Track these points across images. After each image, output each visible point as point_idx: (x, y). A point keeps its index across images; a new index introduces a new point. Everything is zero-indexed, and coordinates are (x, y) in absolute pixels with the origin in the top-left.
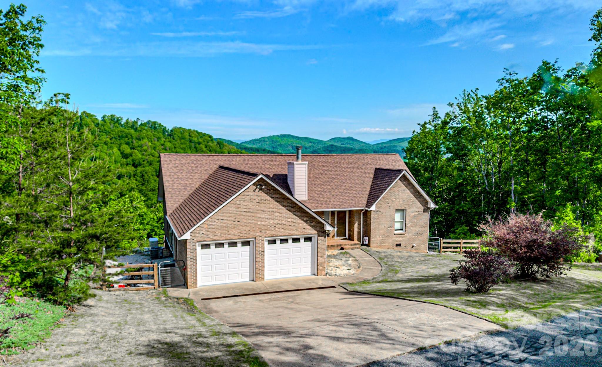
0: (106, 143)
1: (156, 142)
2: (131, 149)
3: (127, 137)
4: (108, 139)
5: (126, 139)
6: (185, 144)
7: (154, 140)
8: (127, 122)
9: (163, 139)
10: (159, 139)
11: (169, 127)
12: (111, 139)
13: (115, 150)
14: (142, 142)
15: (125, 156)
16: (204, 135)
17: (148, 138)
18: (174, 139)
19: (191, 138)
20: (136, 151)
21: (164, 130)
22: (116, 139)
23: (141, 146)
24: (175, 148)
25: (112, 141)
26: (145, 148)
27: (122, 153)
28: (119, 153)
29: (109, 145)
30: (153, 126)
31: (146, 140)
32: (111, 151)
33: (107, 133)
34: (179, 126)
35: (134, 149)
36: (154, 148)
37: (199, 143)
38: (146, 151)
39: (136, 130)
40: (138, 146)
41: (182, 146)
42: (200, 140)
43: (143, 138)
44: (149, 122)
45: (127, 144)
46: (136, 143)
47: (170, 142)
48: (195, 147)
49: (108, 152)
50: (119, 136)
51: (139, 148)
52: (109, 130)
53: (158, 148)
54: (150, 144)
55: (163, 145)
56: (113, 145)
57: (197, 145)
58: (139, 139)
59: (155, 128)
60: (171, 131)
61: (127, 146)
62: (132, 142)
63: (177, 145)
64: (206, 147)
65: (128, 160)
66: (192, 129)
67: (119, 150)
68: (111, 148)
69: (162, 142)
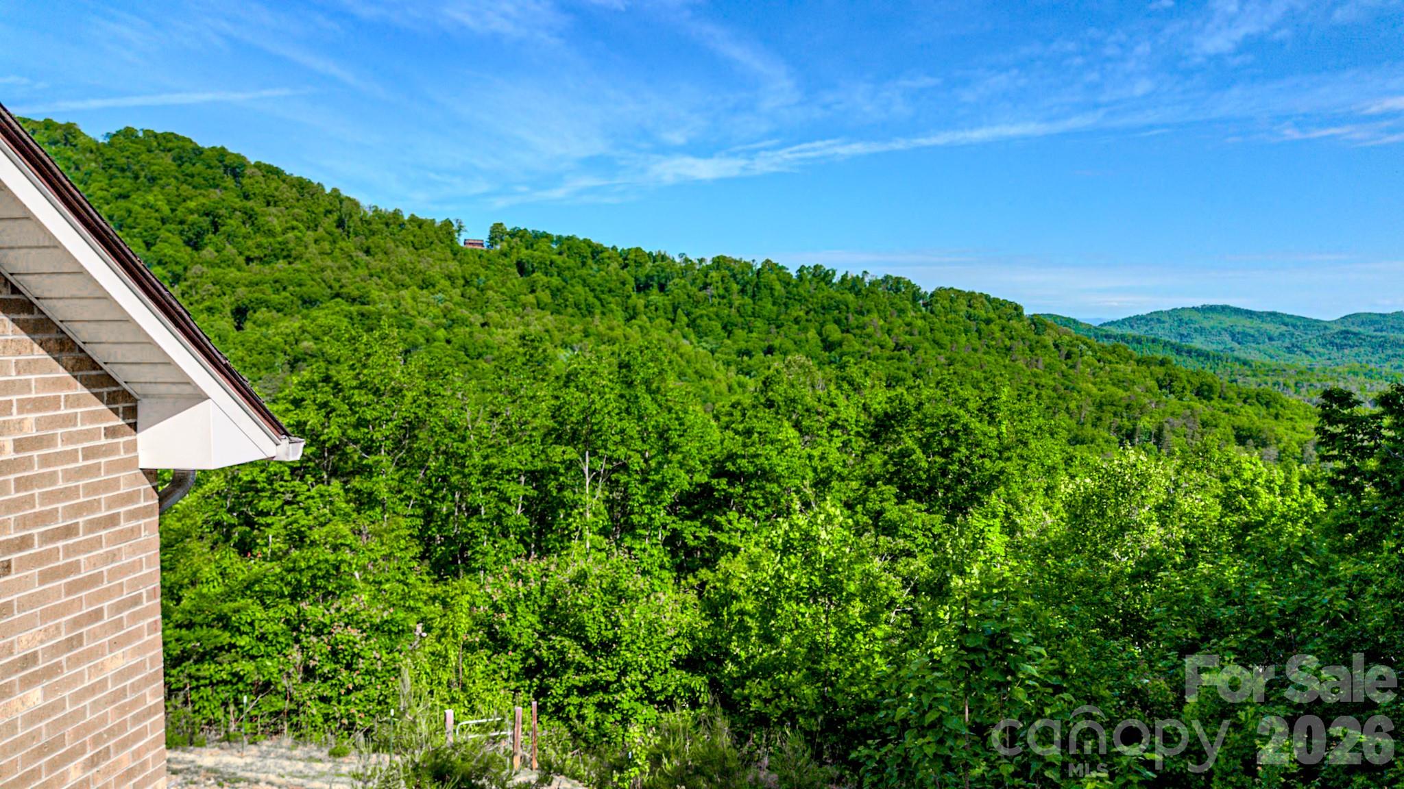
0: (797, 321)
1: (894, 319)
2: (843, 332)
3: (837, 308)
4: (802, 313)
5: (836, 312)
6: (956, 322)
7: (891, 315)
8: (844, 278)
9: (911, 314)
10: (902, 312)
11: (927, 288)
12: (807, 313)
13: (812, 334)
14: (866, 319)
15: (828, 346)
16: (1004, 304)
17: (879, 311)
18: (932, 312)
19: (971, 310)
20: (850, 336)
21: (916, 295)
22: (816, 312)
23: (864, 327)
24: (932, 330)
25: (810, 317)
26: (870, 330)
27: (823, 341)
28: (817, 339)
29: (803, 323)
30: (895, 285)
31: (875, 315)
32: (803, 336)
33: (801, 300)
34: (947, 286)
35: (848, 331)
36: (889, 332)
37: (988, 322)
38: (870, 336)
39: (858, 294)
40: (857, 327)
41: (948, 327)
42: (992, 315)
43: (868, 311)
44: (887, 278)
45: (837, 322)
46: (853, 320)
47: (924, 318)
48: (978, 331)
49: (797, 338)
50: (824, 308)
51: (858, 331)
52: (805, 294)
53: (896, 331)
54: (882, 322)
55: (908, 324)
56: (808, 324)
57: (983, 326)
58: (861, 313)
59: (898, 290)
60: (932, 295)
61: (836, 327)
62: (847, 319)
63: (938, 325)
64: (1003, 329)
65: (833, 353)
66: (977, 291)
67: (820, 334)
68: (805, 330)
69: (908, 319)
